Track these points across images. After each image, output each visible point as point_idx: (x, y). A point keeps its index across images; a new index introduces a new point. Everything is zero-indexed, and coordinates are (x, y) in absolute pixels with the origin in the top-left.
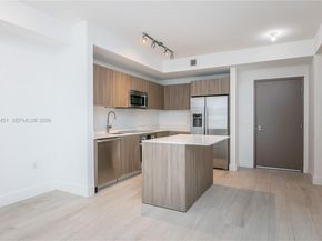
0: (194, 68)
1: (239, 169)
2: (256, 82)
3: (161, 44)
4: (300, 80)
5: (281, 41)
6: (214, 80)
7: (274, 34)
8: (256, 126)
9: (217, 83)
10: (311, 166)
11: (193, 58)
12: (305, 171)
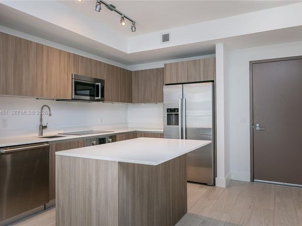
0: (166, 45)
1: (230, 183)
2: (253, 64)
3: (111, 8)
8: (253, 124)
11: (165, 32)
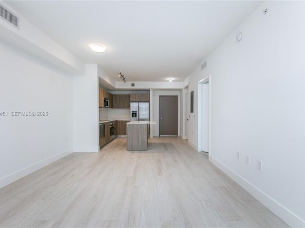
0: (133, 88)
2: (160, 96)
4: (177, 97)
5: (173, 81)
6: (142, 94)
7: (171, 79)
8: (160, 117)
9: (143, 96)
10: (181, 132)
11: (133, 82)
12: (179, 136)
